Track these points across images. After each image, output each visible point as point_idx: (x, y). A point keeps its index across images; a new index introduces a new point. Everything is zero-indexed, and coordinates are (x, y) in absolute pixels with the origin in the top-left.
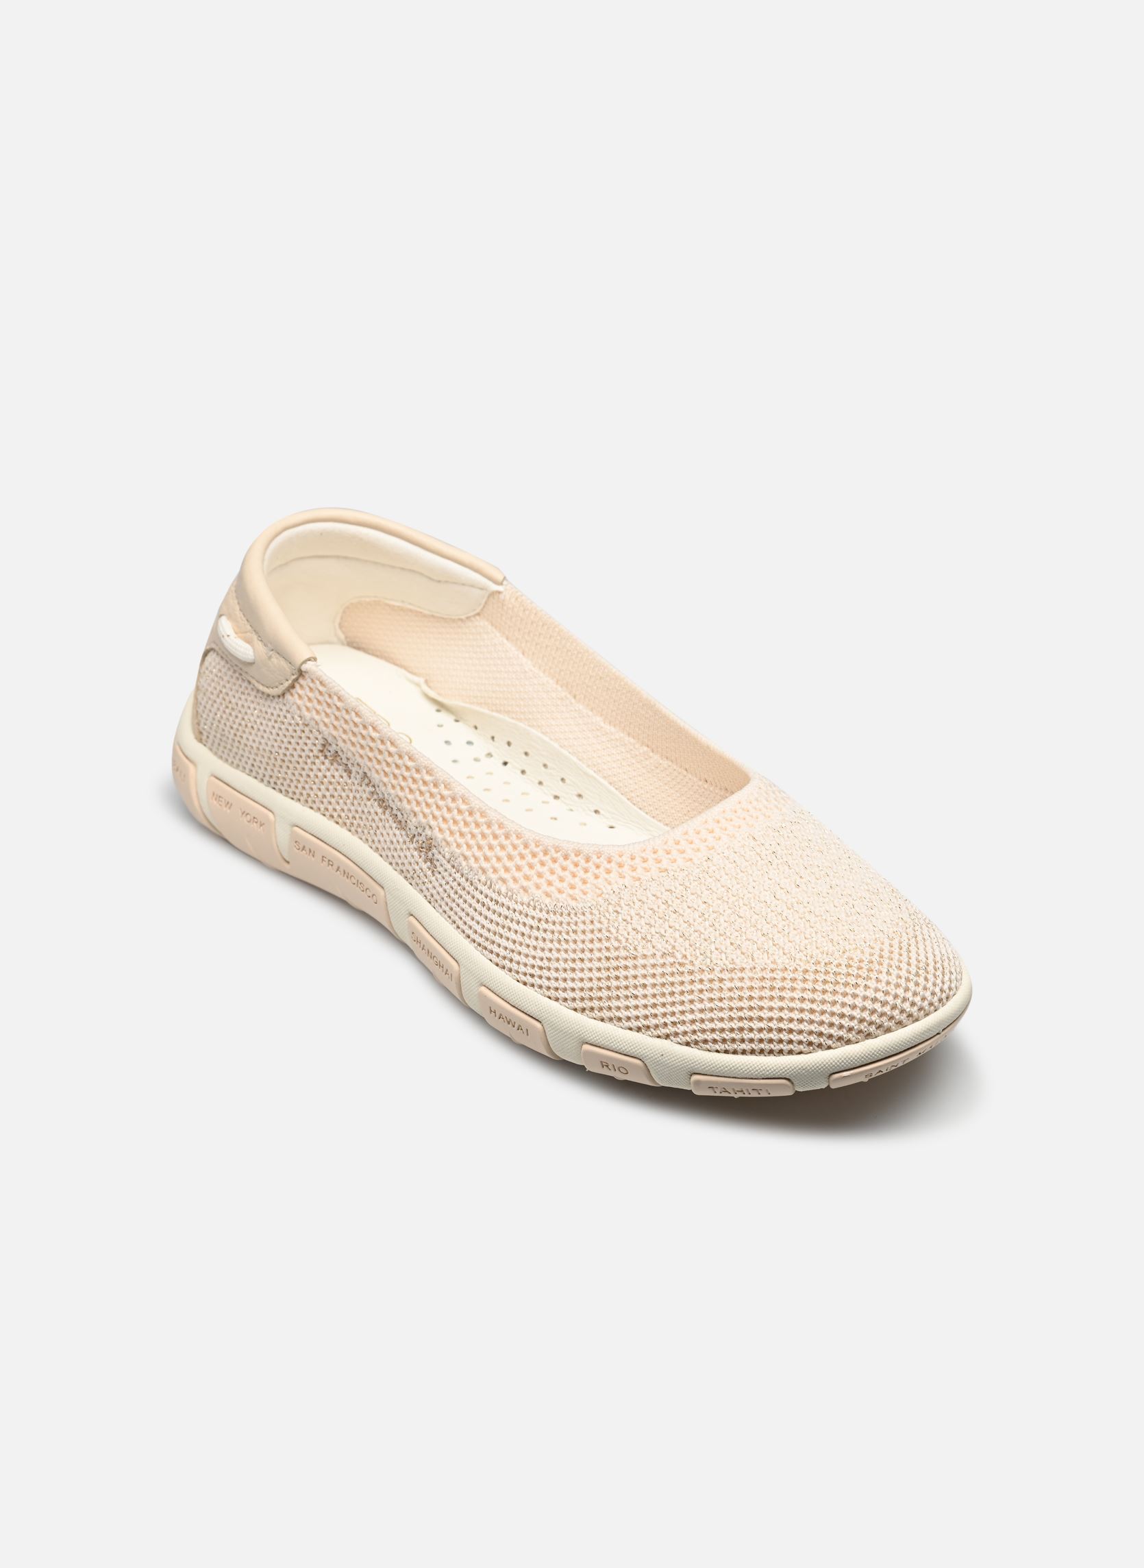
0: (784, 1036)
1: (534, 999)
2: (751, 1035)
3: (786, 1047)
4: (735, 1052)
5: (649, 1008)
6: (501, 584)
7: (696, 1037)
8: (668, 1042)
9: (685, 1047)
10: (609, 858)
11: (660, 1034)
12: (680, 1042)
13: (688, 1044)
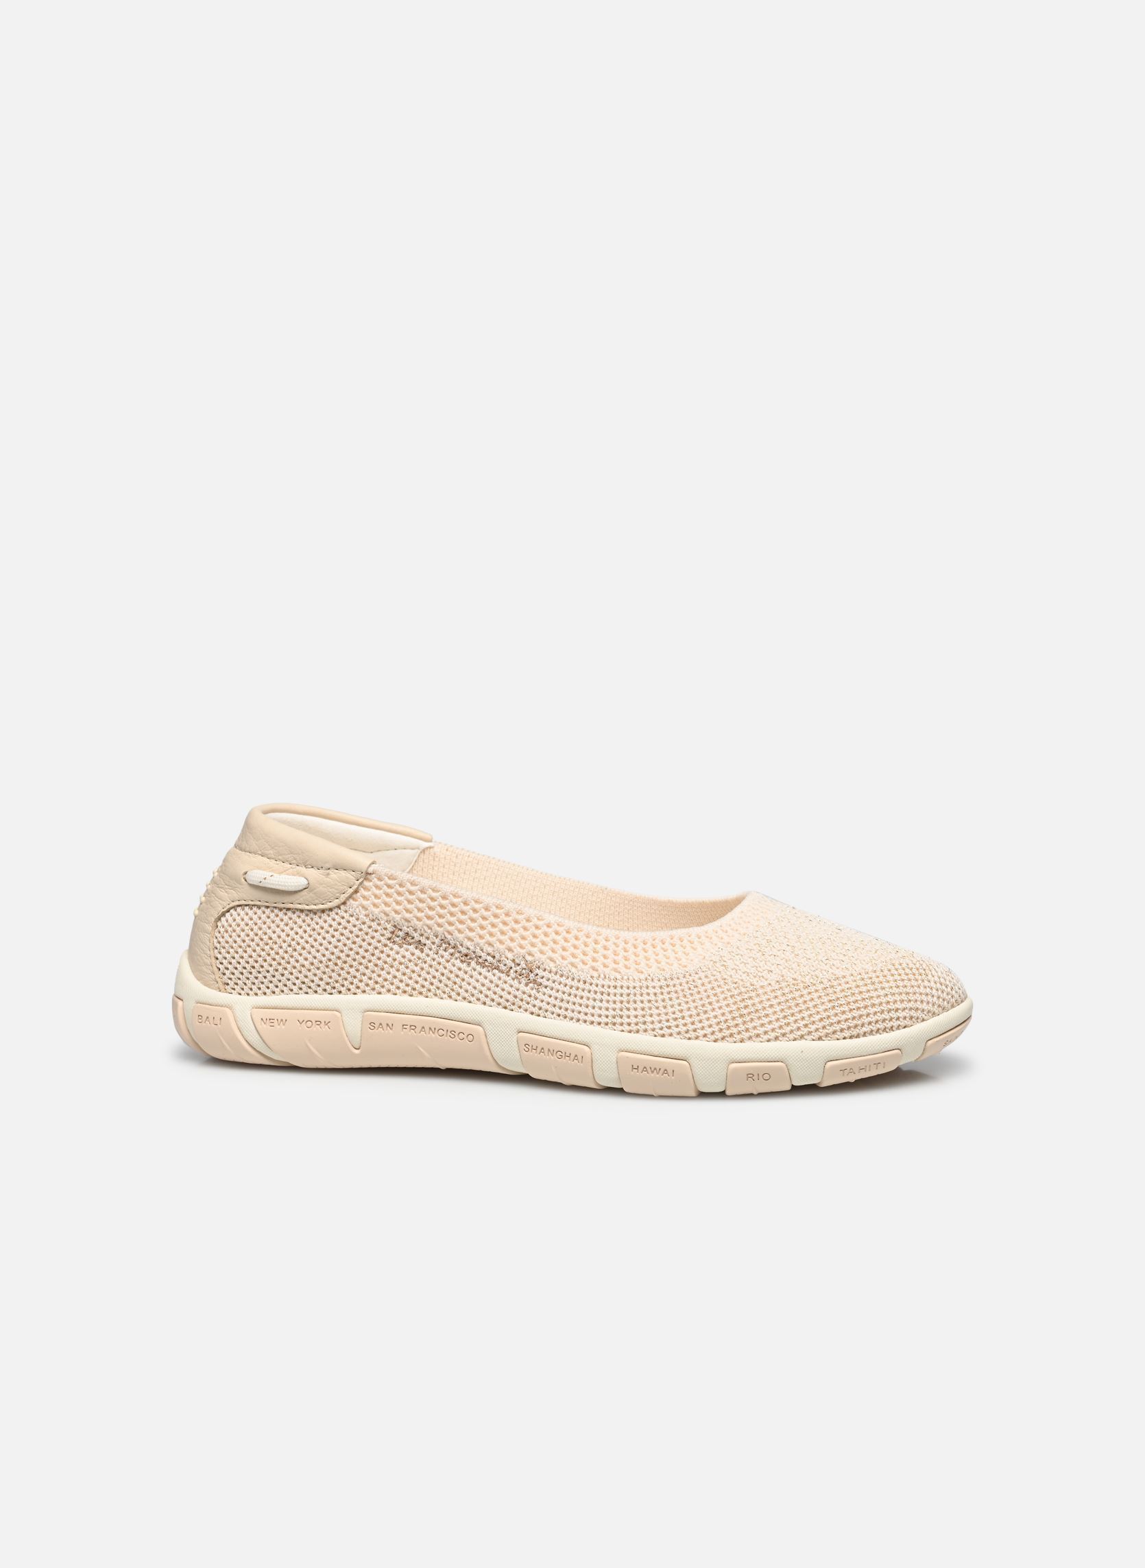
0: (893, 1014)
1: (674, 1045)
2: (869, 1019)
3: (896, 1024)
4: (858, 1036)
5: (781, 1020)
6: (431, 841)
7: (827, 1031)
8: (803, 1041)
9: (818, 1042)
10: (698, 935)
11: (796, 1037)
12: (814, 1038)
13: (820, 1039)
